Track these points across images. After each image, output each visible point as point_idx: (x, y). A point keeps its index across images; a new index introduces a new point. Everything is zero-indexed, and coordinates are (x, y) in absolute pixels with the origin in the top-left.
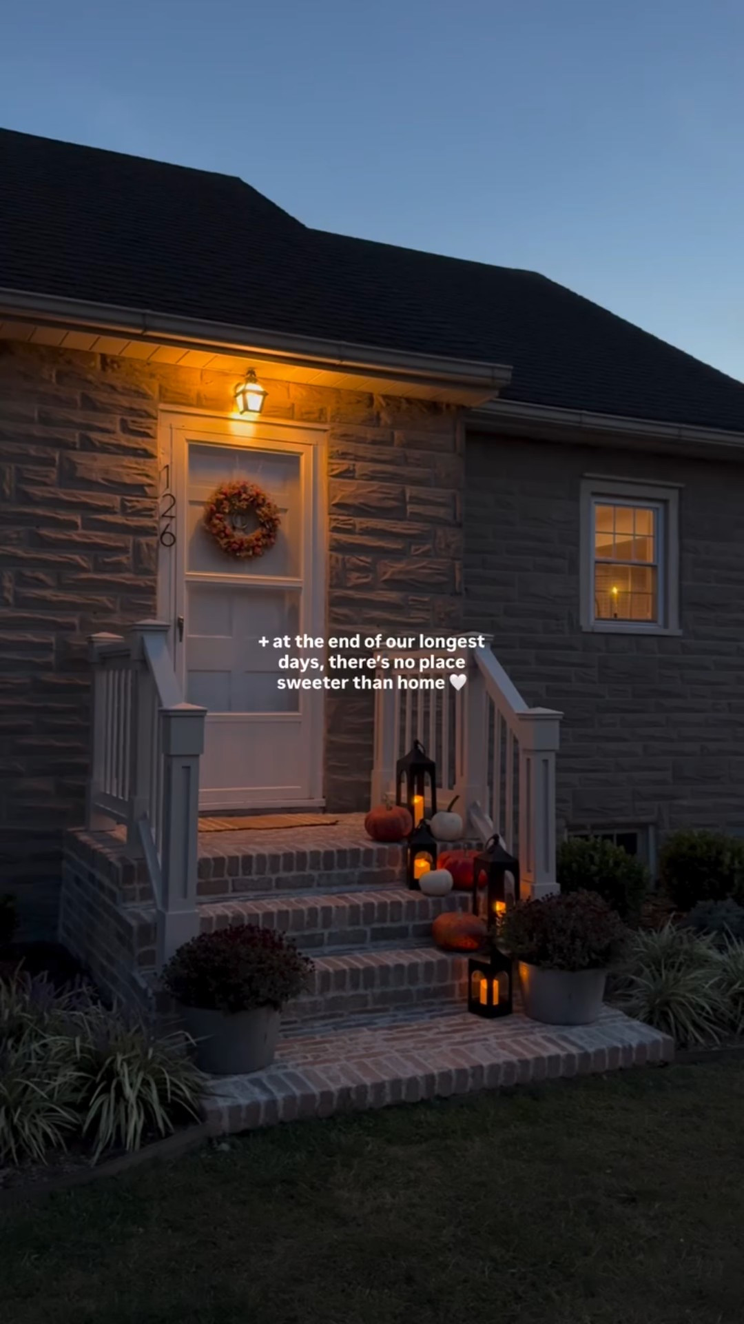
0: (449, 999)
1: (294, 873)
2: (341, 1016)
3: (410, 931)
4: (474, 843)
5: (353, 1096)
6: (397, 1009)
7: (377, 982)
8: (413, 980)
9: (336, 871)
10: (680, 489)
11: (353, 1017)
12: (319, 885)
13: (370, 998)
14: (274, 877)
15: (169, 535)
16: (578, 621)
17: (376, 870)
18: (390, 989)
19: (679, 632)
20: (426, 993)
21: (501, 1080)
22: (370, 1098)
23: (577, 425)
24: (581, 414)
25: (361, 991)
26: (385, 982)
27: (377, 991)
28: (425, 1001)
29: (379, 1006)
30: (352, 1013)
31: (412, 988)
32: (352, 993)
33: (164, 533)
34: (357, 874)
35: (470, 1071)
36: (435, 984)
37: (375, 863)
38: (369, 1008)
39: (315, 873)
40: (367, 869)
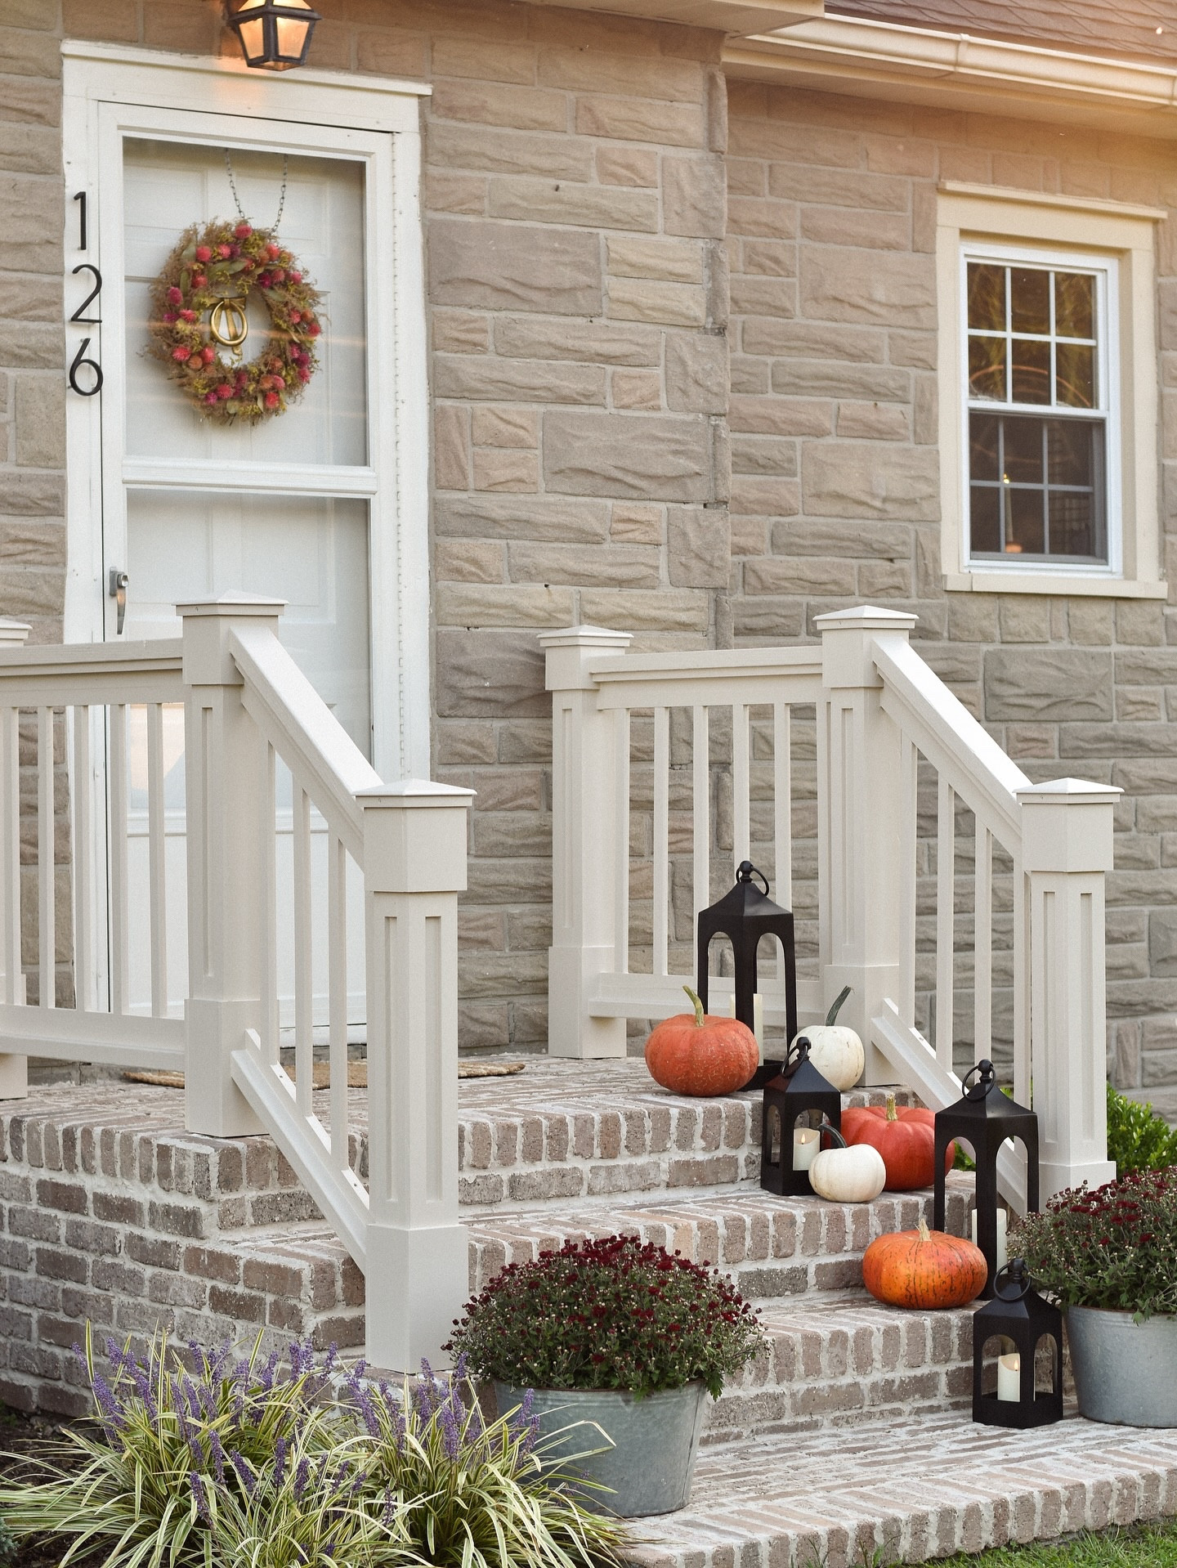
0: (927, 1403)
1: (544, 1165)
2: (738, 1437)
3: (811, 1278)
4: (889, 1094)
5: (879, 1538)
6: (836, 1423)
7: (800, 1368)
8: (863, 1364)
9: (624, 1160)
10: (1155, 222)
11: (760, 1439)
12: (591, 1192)
13: (787, 1402)
14: (505, 1174)
15: (87, 364)
16: (936, 561)
17: (701, 1157)
18: (822, 1384)
19: (1161, 590)
20: (889, 1392)
21: (1113, 1513)
22: (905, 1545)
23: (950, 68)
24: (957, 43)
25: (771, 1387)
26: (813, 1370)
27: (800, 1387)
28: (887, 1406)
29: (801, 1419)
30: (756, 1432)
31: (860, 1379)
32: (755, 1391)
33: (78, 361)
34: (664, 1166)
35: (1064, 1494)
36: (901, 1373)
37: (699, 1143)
38: (785, 1421)
39: (584, 1166)
40: (683, 1156)
